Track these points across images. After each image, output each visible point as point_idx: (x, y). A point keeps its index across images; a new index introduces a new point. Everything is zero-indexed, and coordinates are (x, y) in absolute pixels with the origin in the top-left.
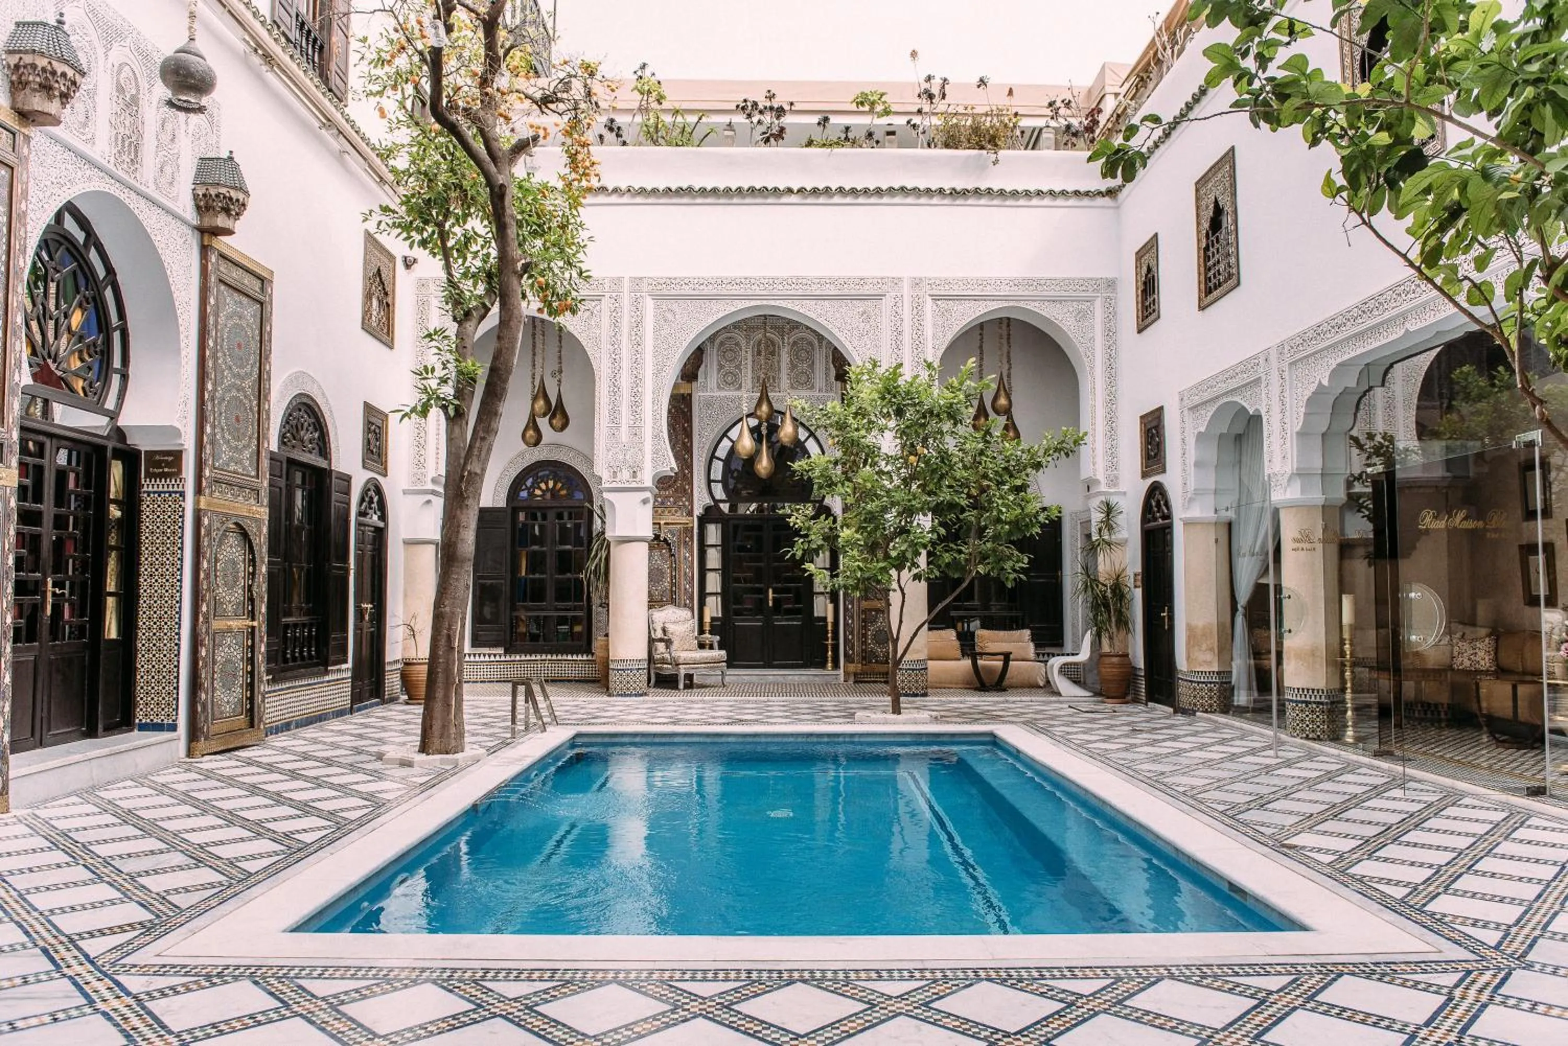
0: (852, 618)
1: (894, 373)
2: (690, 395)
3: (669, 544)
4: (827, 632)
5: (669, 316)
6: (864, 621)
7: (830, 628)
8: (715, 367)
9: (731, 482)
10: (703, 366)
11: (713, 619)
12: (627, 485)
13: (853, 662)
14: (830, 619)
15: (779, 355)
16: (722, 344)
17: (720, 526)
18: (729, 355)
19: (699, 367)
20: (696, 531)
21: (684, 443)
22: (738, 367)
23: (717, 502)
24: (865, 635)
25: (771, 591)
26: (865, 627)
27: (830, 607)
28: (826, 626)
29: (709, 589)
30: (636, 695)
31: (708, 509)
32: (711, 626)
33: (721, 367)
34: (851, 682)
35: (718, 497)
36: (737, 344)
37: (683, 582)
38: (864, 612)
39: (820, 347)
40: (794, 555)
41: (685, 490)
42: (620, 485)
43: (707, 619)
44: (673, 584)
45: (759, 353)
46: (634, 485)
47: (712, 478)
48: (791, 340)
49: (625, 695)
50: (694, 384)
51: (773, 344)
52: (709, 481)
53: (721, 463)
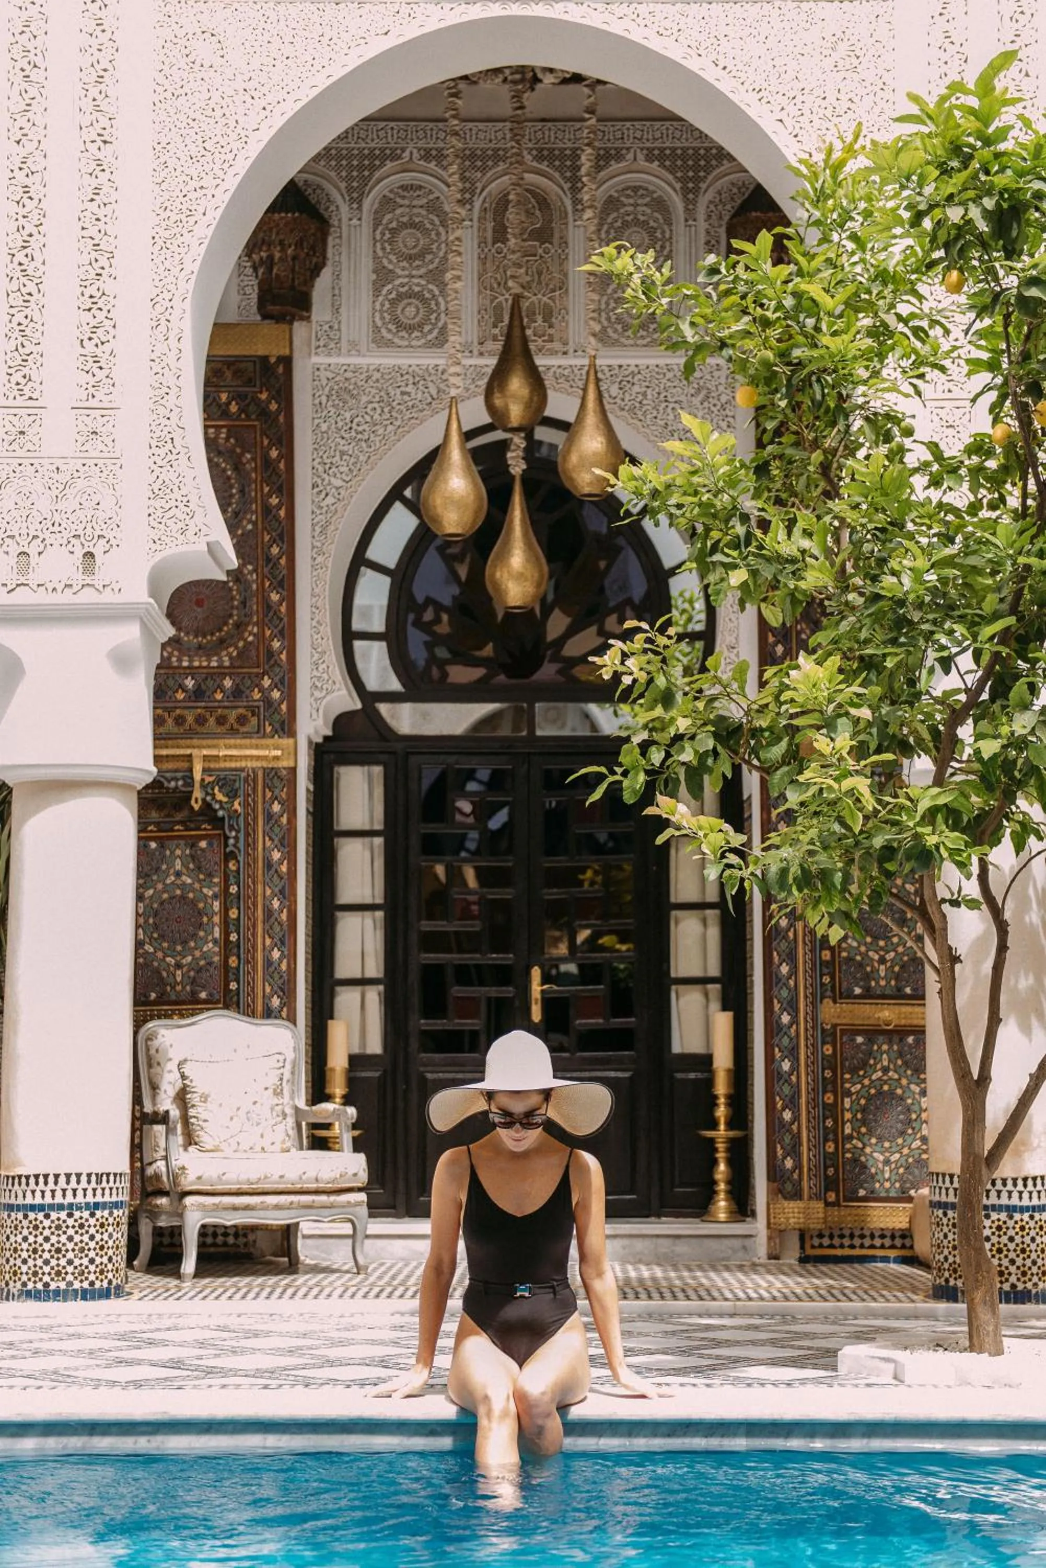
0: (793, 1053)
1: (985, 85)
2: (287, 361)
3: (218, 822)
4: (713, 1101)
5: (204, 50)
6: (830, 1063)
7: (721, 1088)
8: (366, 276)
9: (416, 639)
10: (326, 275)
11: (356, 1061)
12: (66, 598)
13: (796, 1195)
14: (723, 1059)
15: (564, 243)
16: (387, 203)
17: (378, 770)
18: (408, 240)
19: (316, 271)
20: (303, 784)
21: (267, 510)
22: (436, 276)
23: (370, 698)
24: (833, 1111)
25: (536, 973)
26: (832, 1085)
27: (723, 1022)
28: (710, 1083)
29: (346, 966)
30: (85, 1295)
31: (342, 722)
32: (351, 1081)
33: (382, 276)
34: (791, 1258)
35: (372, 683)
36: (434, 207)
37: (262, 940)
38: (829, 1035)
39: (690, 214)
40: (616, 789)
41: (270, 654)
42: (42, 598)
43: (338, 1060)
44: (227, 947)
45: (500, 234)
46: (88, 597)
47: (357, 625)
48: (601, 193)
49: (46, 1294)
50: (299, 329)
51: (543, 203)
52: (349, 636)
53: (385, 582)
